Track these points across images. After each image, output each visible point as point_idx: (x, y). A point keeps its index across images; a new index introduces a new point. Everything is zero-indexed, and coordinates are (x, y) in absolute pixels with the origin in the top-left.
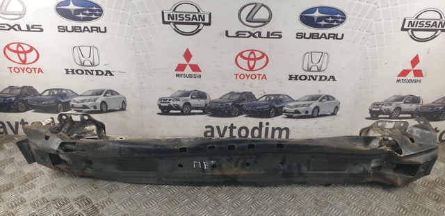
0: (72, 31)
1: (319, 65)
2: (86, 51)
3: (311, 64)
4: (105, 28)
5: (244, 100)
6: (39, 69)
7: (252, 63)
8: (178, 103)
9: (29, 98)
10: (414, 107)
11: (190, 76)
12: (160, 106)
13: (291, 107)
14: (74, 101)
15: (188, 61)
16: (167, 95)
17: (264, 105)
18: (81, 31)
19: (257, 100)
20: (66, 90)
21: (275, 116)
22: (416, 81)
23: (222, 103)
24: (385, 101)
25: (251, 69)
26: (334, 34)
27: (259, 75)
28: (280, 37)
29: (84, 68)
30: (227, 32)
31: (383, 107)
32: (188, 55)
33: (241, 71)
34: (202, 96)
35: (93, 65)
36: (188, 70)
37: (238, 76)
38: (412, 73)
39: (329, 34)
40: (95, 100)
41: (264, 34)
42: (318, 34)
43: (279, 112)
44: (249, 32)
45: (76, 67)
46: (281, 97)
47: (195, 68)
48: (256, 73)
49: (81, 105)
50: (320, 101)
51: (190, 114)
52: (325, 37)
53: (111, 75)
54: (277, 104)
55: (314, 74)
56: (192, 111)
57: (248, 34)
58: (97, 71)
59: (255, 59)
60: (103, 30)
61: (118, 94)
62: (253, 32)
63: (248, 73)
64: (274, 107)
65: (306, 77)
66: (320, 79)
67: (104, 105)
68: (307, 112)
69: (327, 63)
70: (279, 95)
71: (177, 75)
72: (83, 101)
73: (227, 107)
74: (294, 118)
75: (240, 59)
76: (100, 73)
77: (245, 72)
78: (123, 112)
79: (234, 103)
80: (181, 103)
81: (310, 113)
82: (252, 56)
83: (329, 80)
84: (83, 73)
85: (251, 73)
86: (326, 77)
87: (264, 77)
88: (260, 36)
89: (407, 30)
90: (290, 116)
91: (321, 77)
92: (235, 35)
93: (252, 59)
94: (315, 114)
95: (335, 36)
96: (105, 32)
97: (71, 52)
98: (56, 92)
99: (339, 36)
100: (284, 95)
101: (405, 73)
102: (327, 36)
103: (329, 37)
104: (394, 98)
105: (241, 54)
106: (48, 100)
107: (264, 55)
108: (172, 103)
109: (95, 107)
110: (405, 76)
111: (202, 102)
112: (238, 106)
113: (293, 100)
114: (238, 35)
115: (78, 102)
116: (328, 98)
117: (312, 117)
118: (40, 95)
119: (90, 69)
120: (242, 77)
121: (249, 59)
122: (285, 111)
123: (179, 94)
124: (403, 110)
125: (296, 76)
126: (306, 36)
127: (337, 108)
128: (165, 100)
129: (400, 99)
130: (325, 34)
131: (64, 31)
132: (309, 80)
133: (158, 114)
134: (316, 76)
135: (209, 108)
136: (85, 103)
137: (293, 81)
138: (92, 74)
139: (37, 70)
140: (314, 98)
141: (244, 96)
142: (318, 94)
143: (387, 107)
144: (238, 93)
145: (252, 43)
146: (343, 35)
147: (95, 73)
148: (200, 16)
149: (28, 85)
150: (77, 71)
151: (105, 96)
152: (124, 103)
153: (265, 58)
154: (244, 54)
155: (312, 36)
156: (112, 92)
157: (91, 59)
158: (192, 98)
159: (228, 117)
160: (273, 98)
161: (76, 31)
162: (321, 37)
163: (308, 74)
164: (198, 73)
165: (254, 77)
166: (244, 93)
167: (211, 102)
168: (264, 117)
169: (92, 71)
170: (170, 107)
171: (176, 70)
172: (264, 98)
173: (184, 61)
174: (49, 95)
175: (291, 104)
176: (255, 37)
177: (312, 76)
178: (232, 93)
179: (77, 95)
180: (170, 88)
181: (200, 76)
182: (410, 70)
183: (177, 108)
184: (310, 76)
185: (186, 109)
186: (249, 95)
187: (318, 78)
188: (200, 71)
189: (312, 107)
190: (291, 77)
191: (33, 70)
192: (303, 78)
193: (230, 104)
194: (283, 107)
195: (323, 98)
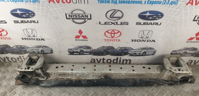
0: (21, 23)
1: (147, 36)
2: (30, 31)
3: (143, 35)
4: (38, 21)
5: (109, 49)
6: (9, 38)
7: (113, 35)
8: (77, 50)
9: (7, 49)
10: (194, 52)
11: (82, 40)
12: (69, 52)
13: (132, 52)
14: (28, 50)
15: (81, 34)
16: (72, 47)
17: (119, 51)
18: (26, 23)
19: (115, 49)
20: (24, 46)
21: (124, 55)
22: (196, 42)
23: (98, 51)
24: (179, 50)
25: (112, 37)
26: (156, 23)
27: (117, 40)
28: (128, 24)
29: (30, 38)
30: (100, 23)
31: (178, 52)
32: (80, 32)
33: (107, 38)
34: (89, 48)
35: (34, 36)
36: (81, 38)
37: (106, 40)
38: (195, 39)
39: (154, 23)
40: (38, 49)
41: (119, 23)
42: (148, 23)
43: (126, 54)
44: (111, 22)
45: (26, 37)
46: (127, 48)
47: (85, 37)
48: (115, 39)
49: (32, 51)
50: (147, 50)
51: (83, 54)
52: (151, 24)
53: (44, 40)
54: (125, 51)
55: (144, 39)
56: (84, 53)
57: (111, 23)
58: (37, 39)
59: (115, 33)
60: (36, 22)
61: (48, 47)
62: (113, 22)
63: (111, 39)
64: (124, 52)
65: (140, 41)
66: (148, 41)
67: (42, 51)
68: (140, 54)
69: (152, 35)
70: (126, 47)
71: (76, 40)
72: (33, 50)
73: (101, 52)
74: (134, 56)
75: (107, 33)
76: (38, 39)
77: (109, 39)
78: (52, 54)
79: (104, 50)
80: (79, 51)
81: (141, 54)
82: (113, 32)
83: (152, 42)
84: (30, 39)
85: (113, 39)
86: (150, 41)
87: (119, 40)
88: (117, 24)
89: (196, 21)
90: (131, 55)
91: (148, 40)
92: (104, 24)
93: (113, 33)
94: (144, 55)
95: (157, 24)
96: (38, 22)
97: (23, 31)
98: (19, 47)
99: (159, 24)
100: (129, 48)
101: (191, 39)
102: (152, 24)
103: (153, 24)
104: (184, 49)
105: (107, 31)
106: (16, 50)
107: (119, 32)
108: (74, 50)
109: (38, 52)
110: (191, 40)
111: (89, 50)
112: (106, 52)
113: (133, 49)
114: (105, 23)
115: (30, 50)
116: (151, 48)
117: (142, 55)
118: (12, 48)
119: (33, 38)
120: (108, 40)
121: (111, 33)
122: (129, 54)
123: (78, 47)
124: (187, 53)
125: (135, 40)
126: (141, 24)
127: (155, 52)
128: (71, 49)
129: (187, 49)
130: (151, 23)
131: (17, 23)
132: (142, 41)
133: (68, 54)
134: (145, 40)
135: (92, 52)
136: (34, 51)
137: (134, 42)
138: (35, 40)
139: (8, 38)
140: (143, 49)
141: (109, 48)
142: (146, 47)
143: (180, 52)
144: (106, 47)
145: (113, 27)
146: (161, 23)
147: (36, 39)
148: (85, 16)
149: (5, 44)
150: (27, 39)
151: (42, 48)
152: (51, 50)
153: (119, 33)
154: (109, 31)
155: (144, 24)
156: (46, 47)
157: (33, 34)
158: (84, 48)
159: (101, 55)
160: (123, 49)
161: (23, 23)
162: (149, 24)
163: (141, 39)
164: (86, 39)
165: (114, 40)
166: (109, 47)
167: (93, 50)
168: (119, 56)
169: (35, 39)
170: (74, 52)
171: (75, 38)
172: (119, 49)
173: (79, 34)
174: (16, 48)
175: (132, 51)
176: (115, 24)
177: (143, 40)
178: (103, 47)
179: (29, 48)
180: (73, 45)
181: (87, 40)
182: (194, 38)
183: (77, 52)
184: (142, 40)
185: (81, 53)
186: (112, 48)
187: (146, 41)
188: (87, 38)
189: (143, 52)
190: (132, 40)
191: (6, 38)
192: (139, 41)
193: (102, 51)
194: (128, 52)
195: (149, 48)
